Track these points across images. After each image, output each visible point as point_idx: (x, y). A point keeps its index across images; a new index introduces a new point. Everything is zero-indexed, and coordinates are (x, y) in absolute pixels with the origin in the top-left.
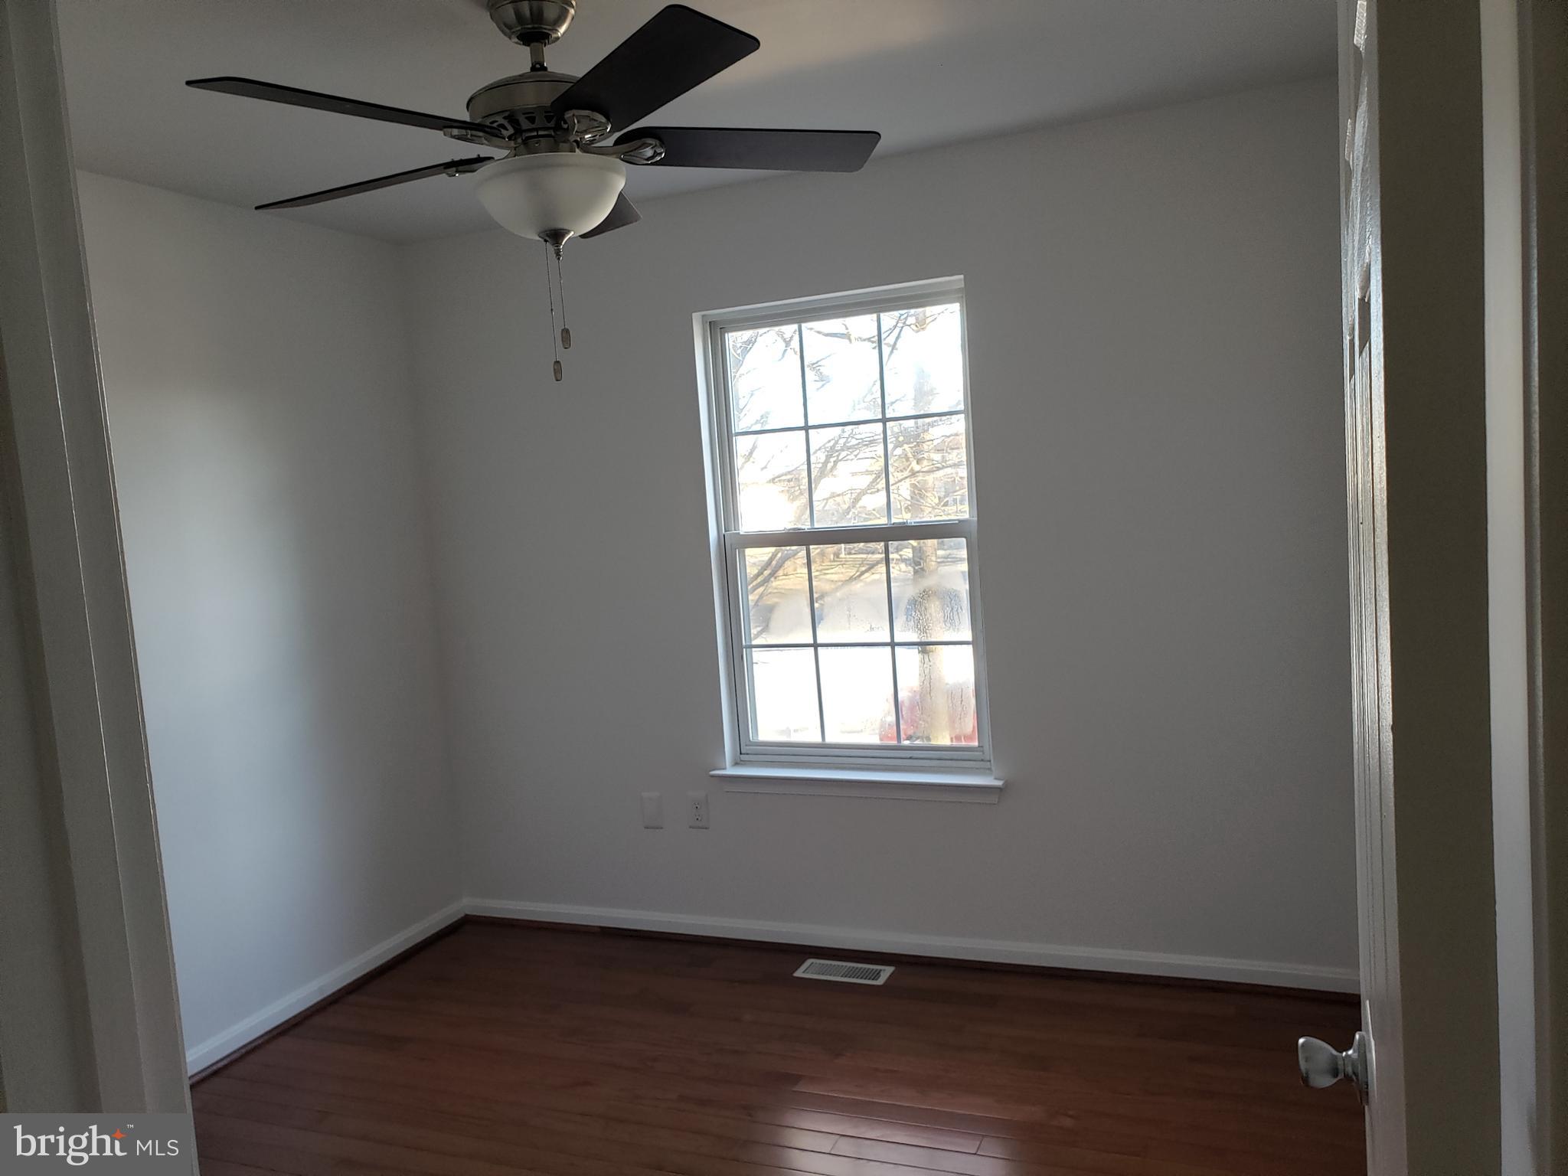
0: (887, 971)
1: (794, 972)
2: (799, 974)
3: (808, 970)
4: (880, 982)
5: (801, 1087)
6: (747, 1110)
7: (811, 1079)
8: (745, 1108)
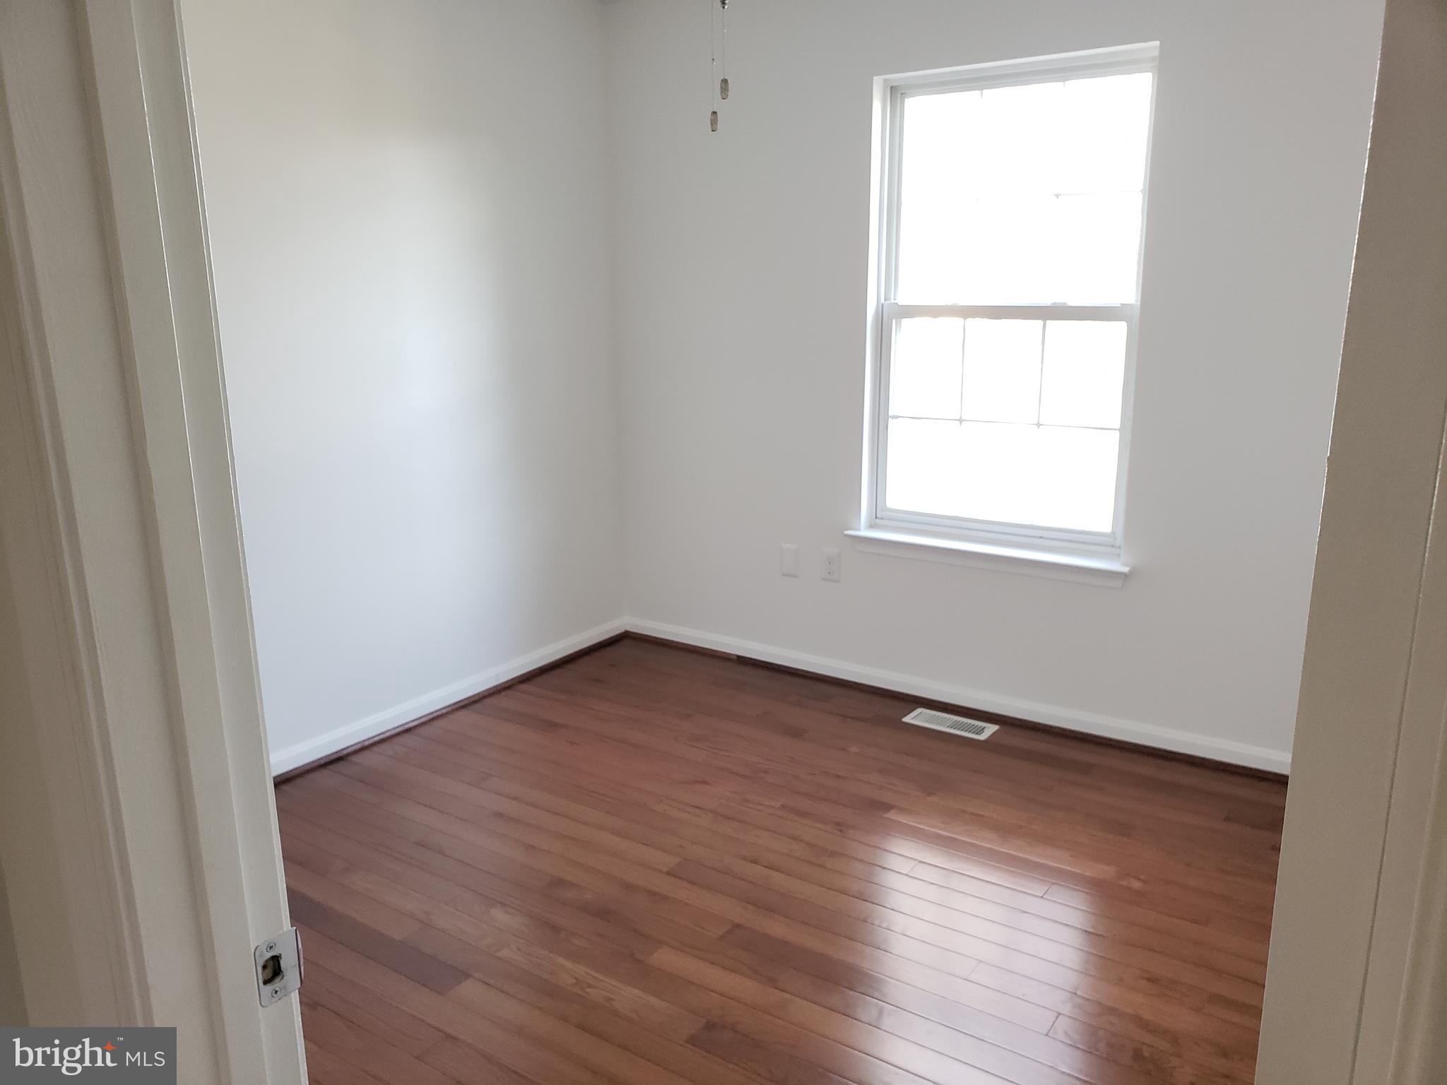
0: (990, 729)
1: (902, 718)
2: (907, 719)
3: (919, 717)
4: (983, 737)
5: (892, 815)
6: (841, 827)
7: (902, 810)
8: (838, 824)
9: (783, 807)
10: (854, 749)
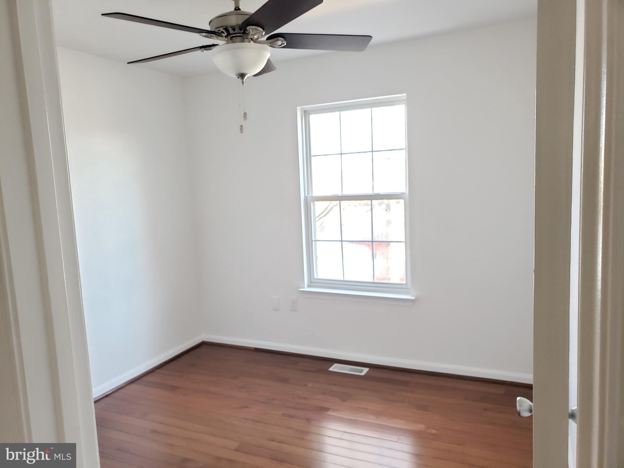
0: (366, 370)
1: (328, 369)
2: (331, 369)
3: (335, 368)
4: (363, 374)
5: (330, 413)
6: (308, 420)
7: (334, 410)
8: (307, 419)
9: (283, 415)
10: (310, 385)
